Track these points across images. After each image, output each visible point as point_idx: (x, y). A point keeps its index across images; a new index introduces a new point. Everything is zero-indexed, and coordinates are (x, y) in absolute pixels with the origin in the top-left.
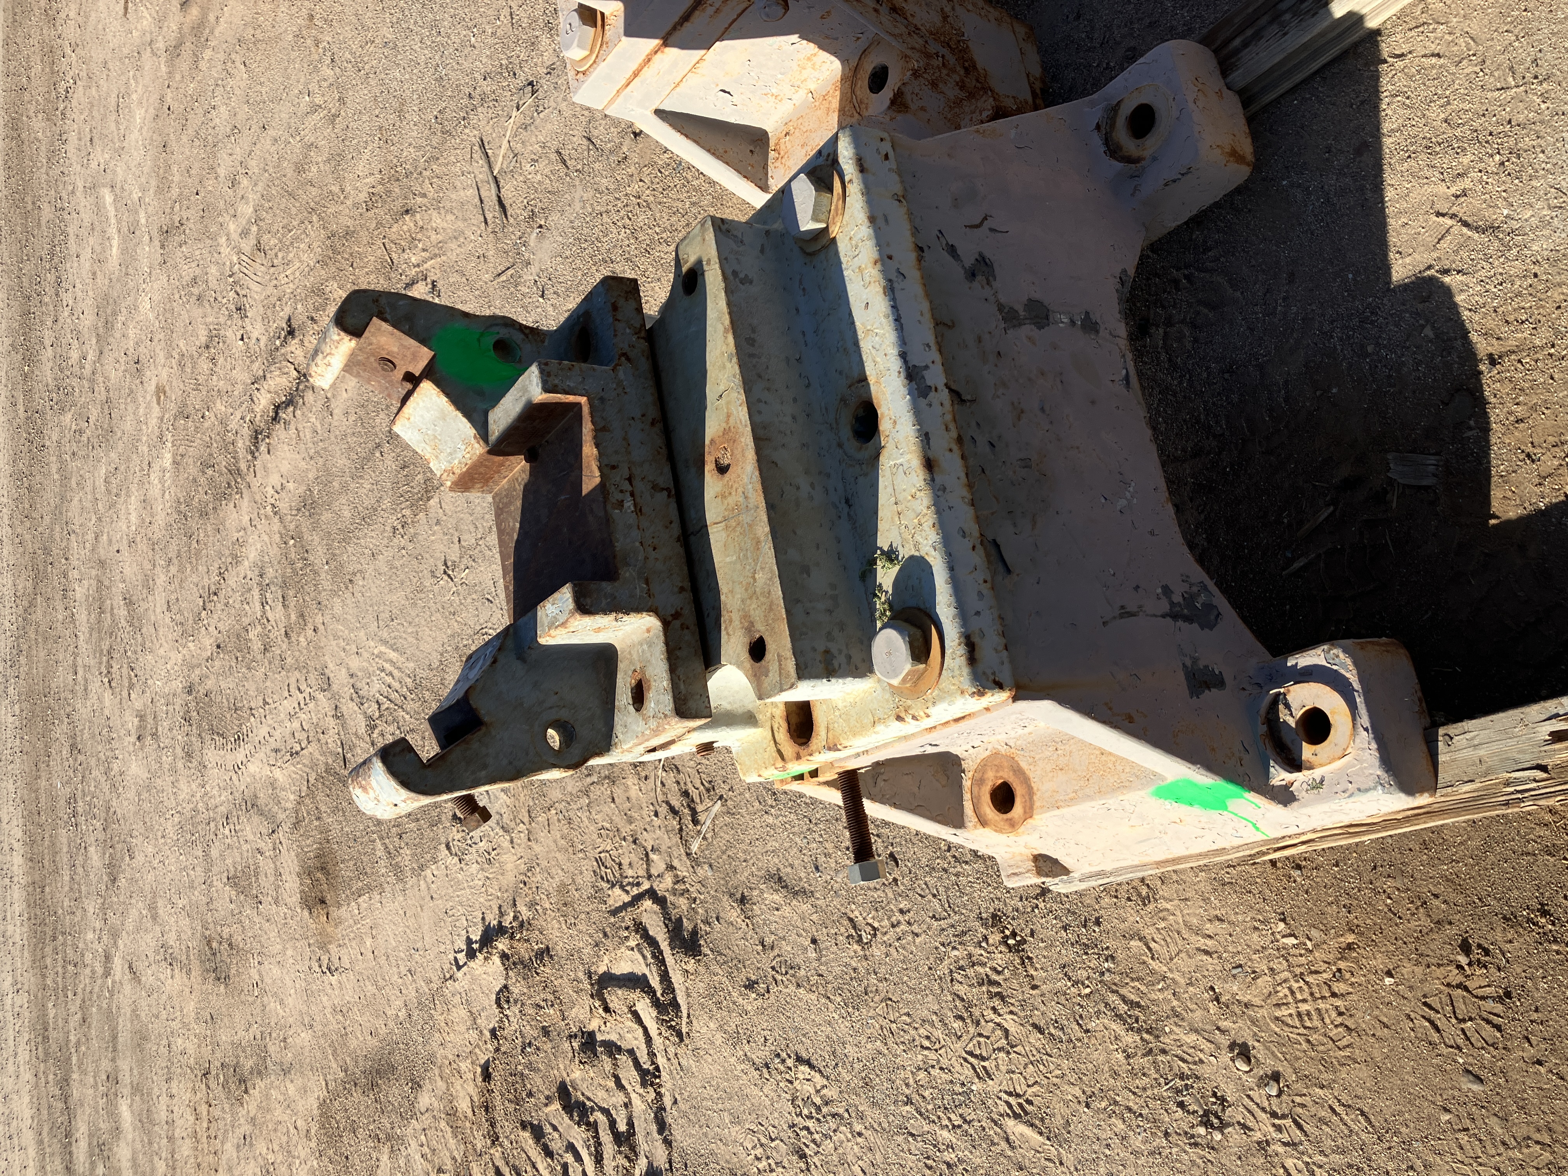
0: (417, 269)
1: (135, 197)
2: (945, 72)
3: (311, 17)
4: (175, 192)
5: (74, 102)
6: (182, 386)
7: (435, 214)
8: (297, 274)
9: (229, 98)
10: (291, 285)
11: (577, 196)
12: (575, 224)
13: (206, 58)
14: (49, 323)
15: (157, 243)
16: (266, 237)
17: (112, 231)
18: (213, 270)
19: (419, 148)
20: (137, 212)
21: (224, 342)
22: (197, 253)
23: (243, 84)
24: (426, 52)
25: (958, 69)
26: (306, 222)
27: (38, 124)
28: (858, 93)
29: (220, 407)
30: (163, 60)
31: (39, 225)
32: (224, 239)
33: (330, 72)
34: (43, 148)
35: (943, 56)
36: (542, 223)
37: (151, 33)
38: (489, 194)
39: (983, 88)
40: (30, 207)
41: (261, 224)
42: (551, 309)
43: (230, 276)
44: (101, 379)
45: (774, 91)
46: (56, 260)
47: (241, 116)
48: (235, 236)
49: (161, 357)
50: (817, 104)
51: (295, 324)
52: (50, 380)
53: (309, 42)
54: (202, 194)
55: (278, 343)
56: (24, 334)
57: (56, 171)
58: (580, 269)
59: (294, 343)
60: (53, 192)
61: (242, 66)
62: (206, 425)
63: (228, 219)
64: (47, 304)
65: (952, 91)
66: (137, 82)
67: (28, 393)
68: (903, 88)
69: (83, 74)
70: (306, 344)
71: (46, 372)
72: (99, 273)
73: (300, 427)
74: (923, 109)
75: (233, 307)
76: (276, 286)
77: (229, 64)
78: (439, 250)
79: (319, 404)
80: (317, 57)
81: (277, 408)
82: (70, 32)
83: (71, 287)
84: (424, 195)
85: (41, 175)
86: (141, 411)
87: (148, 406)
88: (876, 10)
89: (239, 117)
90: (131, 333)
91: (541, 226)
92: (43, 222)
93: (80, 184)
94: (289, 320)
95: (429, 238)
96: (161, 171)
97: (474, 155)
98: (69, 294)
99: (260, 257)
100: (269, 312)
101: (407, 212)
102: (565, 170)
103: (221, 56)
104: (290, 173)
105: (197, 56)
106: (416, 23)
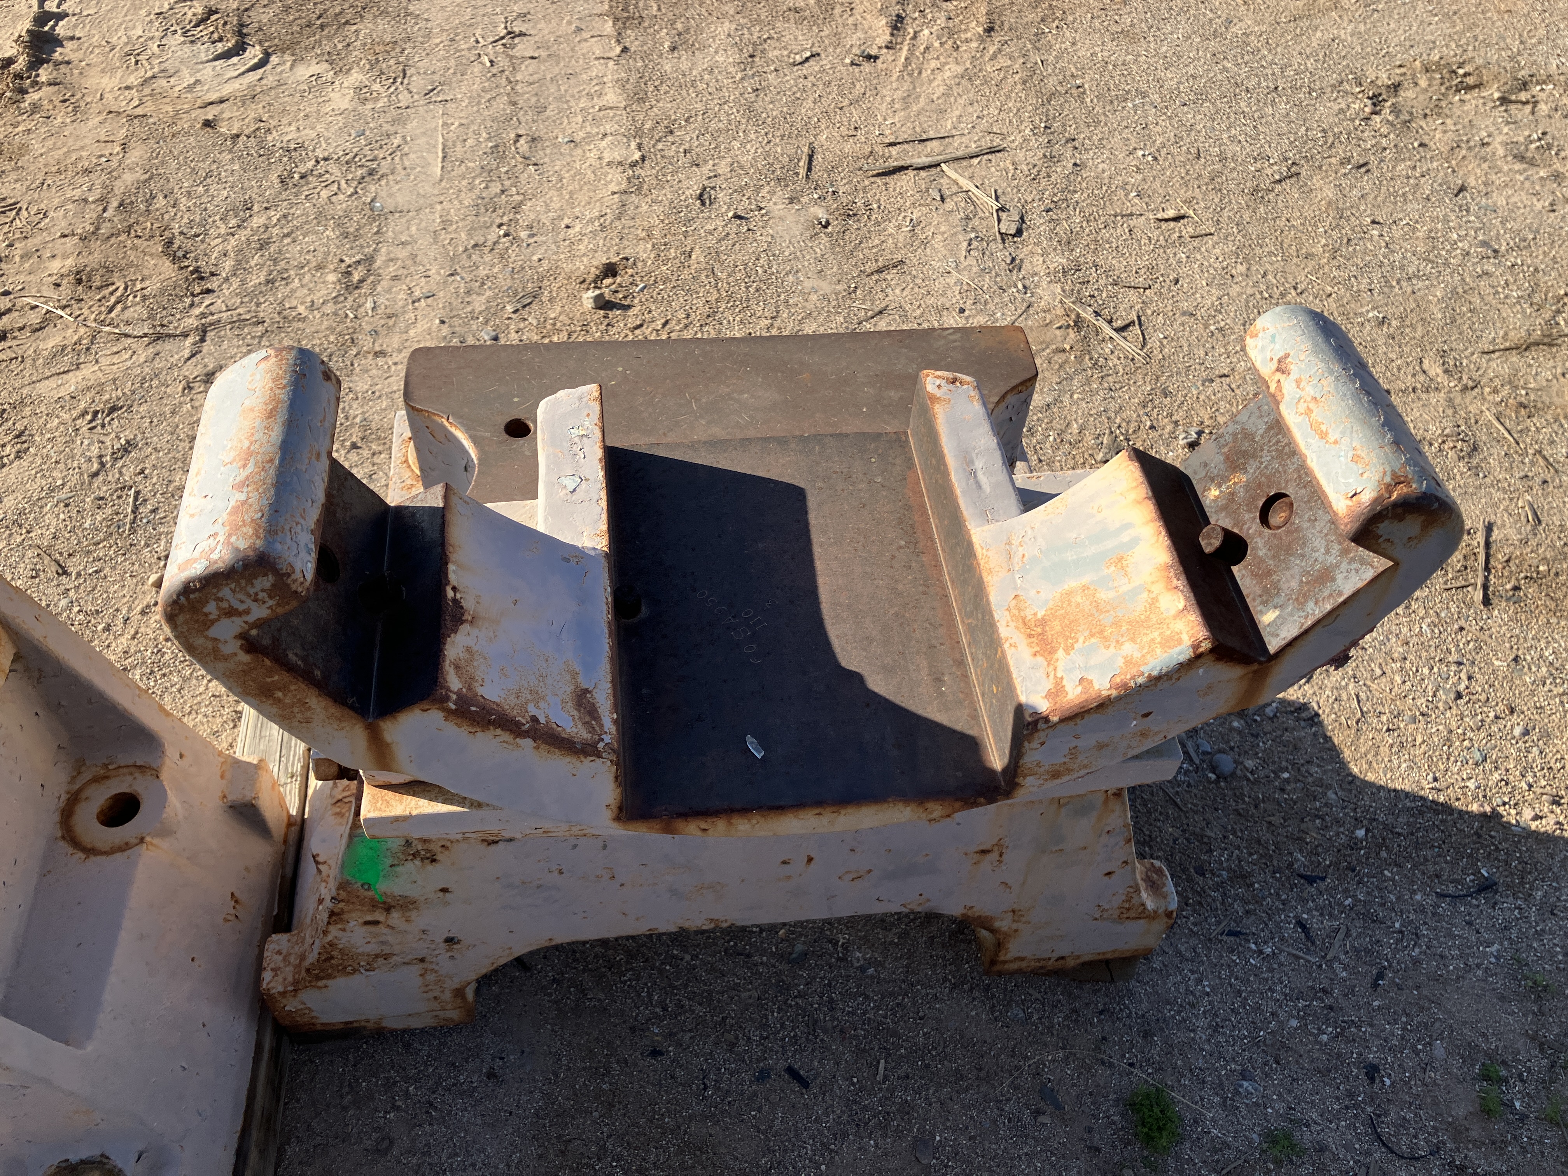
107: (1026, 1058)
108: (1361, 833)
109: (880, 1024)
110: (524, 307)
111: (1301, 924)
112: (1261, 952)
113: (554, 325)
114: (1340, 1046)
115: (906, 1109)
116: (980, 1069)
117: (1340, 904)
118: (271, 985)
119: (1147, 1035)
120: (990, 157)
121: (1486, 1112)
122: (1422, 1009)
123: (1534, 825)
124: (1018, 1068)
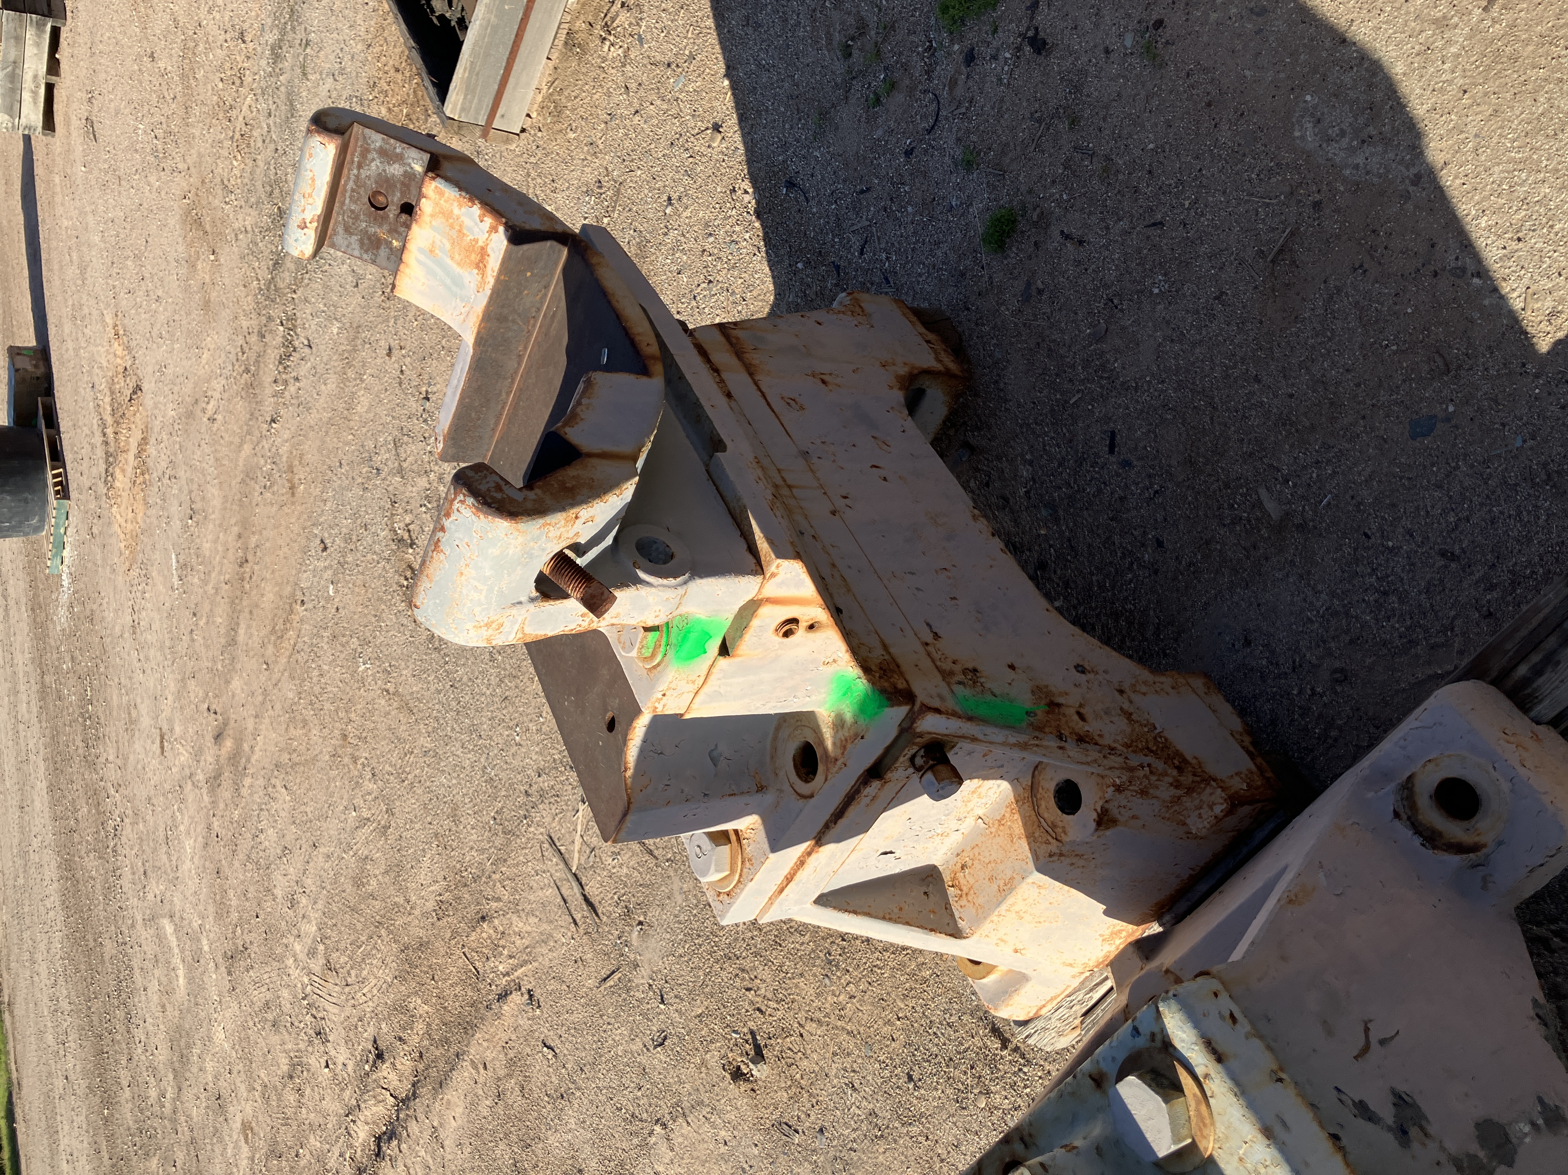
0: (507, 978)
1: (195, 925)
2: (1153, 778)
3: (345, 737)
4: (235, 916)
5: (124, 839)
6: (269, 1122)
7: (514, 918)
8: (375, 991)
9: (276, 821)
10: (370, 1003)
11: (676, 887)
12: (681, 918)
13: (247, 785)
14: (124, 1062)
15: (223, 969)
16: (335, 955)
17: (177, 961)
18: (285, 993)
19: (482, 851)
20: (199, 940)
21: (308, 1071)
22: (266, 976)
23: (286, 806)
24: (469, 756)
25: (1170, 771)
26: (376, 938)
27: (91, 863)
28: (1046, 815)
29: (314, 1142)
30: (204, 791)
31: (103, 962)
32: (291, 961)
33: (371, 786)
34: (98, 886)
35: (1149, 765)
36: (642, 919)
37: (190, 767)
38: (572, 891)
39: (1203, 780)
40: (92, 944)
41: (327, 942)
42: (676, 1015)
43: (304, 999)
44: (183, 1119)
45: (939, 831)
46: (124, 996)
47: (290, 837)
48: (302, 956)
49: (243, 1089)
50: (993, 830)
51: (382, 1045)
52: (131, 1123)
53: (346, 760)
54: (262, 916)
55: (367, 1067)
56: (100, 1075)
57: (114, 906)
58: (700, 968)
59: (385, 1069)
60: (113, 928)
61: (284, 790)
62: (303, 1163)
63: (292, 939)
64: (119, 1042)
65: (1165, 792)
66: (182, 814)
67: (110, 1138)
68: (1107, 806)
69: (129, 812)
70: (399, 1067)
71: (127, 1114)
72: (167, 1005)
73: (409, 1163)
74: (1134, 817)
75: (312, 1032)
76: (354, 1006)
77: (270, 789)
78: (527, 956)
79: (426, 1135)
80: (356, 773)
81: (378, 1139)
82: (111, 773)
83: (141, 1023)
84: (499, 899)
85: (99, 911)
86: (229, 1151)
87: (236, 1146)
88: (1061, 748)
89: (288, 838)
90: (209, 1066)
91: (640, 923)
92: (107, 957)
93: (139, 918)
94: (375, 1042)
95: (514, 943)
96: (218, 897)
97: (546, 854)
98: (141, 1030)
99: (332, 977)
100: (351, 1034)
101: (483, 918)
102: (654, 861)
103: (261, 782)
104: (349, 888)
105: (237, 784)
106: (453, 729)
107: (1016, 324)
108: (800, 265)
109: (1053, 424)
110: (790, 1127)
111: (862, 253)
112: (887, 258)
113: (790, 1087)
114: (907, 178)
115: (1086, 364)
116: (1038, 344)
117: (840, 242)
118: (1221, 801)
119: (963, 275)
120: (556, 841)
121: (893, 86)
122: (865, 158)
123: (750, 190)
124: (1025, 325)
